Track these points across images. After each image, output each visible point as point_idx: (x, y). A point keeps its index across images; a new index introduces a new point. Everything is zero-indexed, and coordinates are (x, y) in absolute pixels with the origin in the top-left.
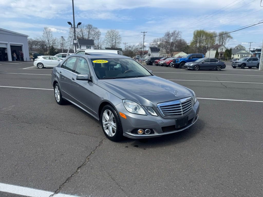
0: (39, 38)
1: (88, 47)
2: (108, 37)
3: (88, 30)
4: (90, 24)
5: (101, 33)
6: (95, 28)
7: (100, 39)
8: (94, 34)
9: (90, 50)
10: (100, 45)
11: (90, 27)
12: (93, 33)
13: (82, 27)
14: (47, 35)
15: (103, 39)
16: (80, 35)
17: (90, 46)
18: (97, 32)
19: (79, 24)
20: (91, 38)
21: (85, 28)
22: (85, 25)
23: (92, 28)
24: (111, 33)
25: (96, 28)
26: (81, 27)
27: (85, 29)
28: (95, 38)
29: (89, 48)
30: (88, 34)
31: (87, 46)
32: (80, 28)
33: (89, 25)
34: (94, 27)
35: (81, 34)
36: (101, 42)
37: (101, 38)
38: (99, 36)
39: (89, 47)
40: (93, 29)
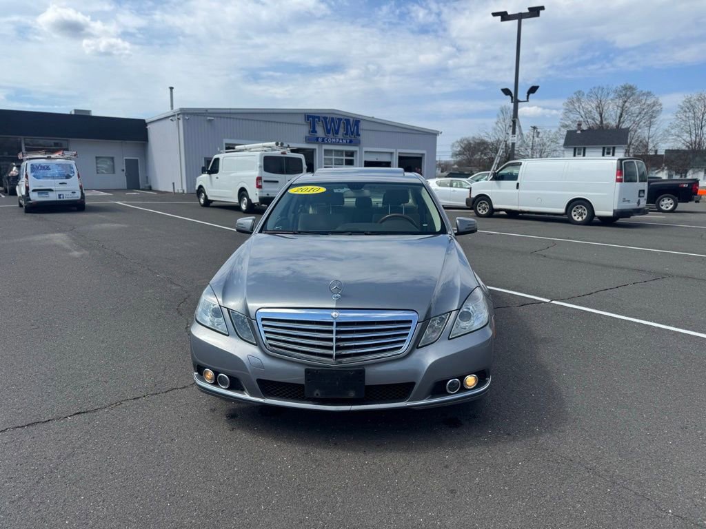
0: (484, 134)
1: (606, 151)
2: (684, 118)
3: (620, 102)
4: (631, 84)
5: (663, 106)
6: (644, 94)
7: (656, 126)
8: (637, 111)
9: (613, 158)
10: (653, 141)
11: (628, 93)
12: (635, 109)
13: (601, 96)
14: (504, 126)
15: (666, 126)
16: (593, 119)
17: (614, 148)
18: (649, 105)
19: (533, 90)
20: (624, 126)
21: (612, 96)
22: (614, 88)
23: (633, 94)
24: (698, 103)
25: (649, 94)
26: (599, 96)
27: (612, 100)
28: (641, 124)
29: (608, 153)
30: (619, 114)
31: (604, 148)
32: (597, 98)
33: (625, 88)
34: (642, 91)
35: (597, 116)
36: (658, 135)
37: (661, 121)
38: (655, 117)
39: (612, 151)
40: (639, 96)
